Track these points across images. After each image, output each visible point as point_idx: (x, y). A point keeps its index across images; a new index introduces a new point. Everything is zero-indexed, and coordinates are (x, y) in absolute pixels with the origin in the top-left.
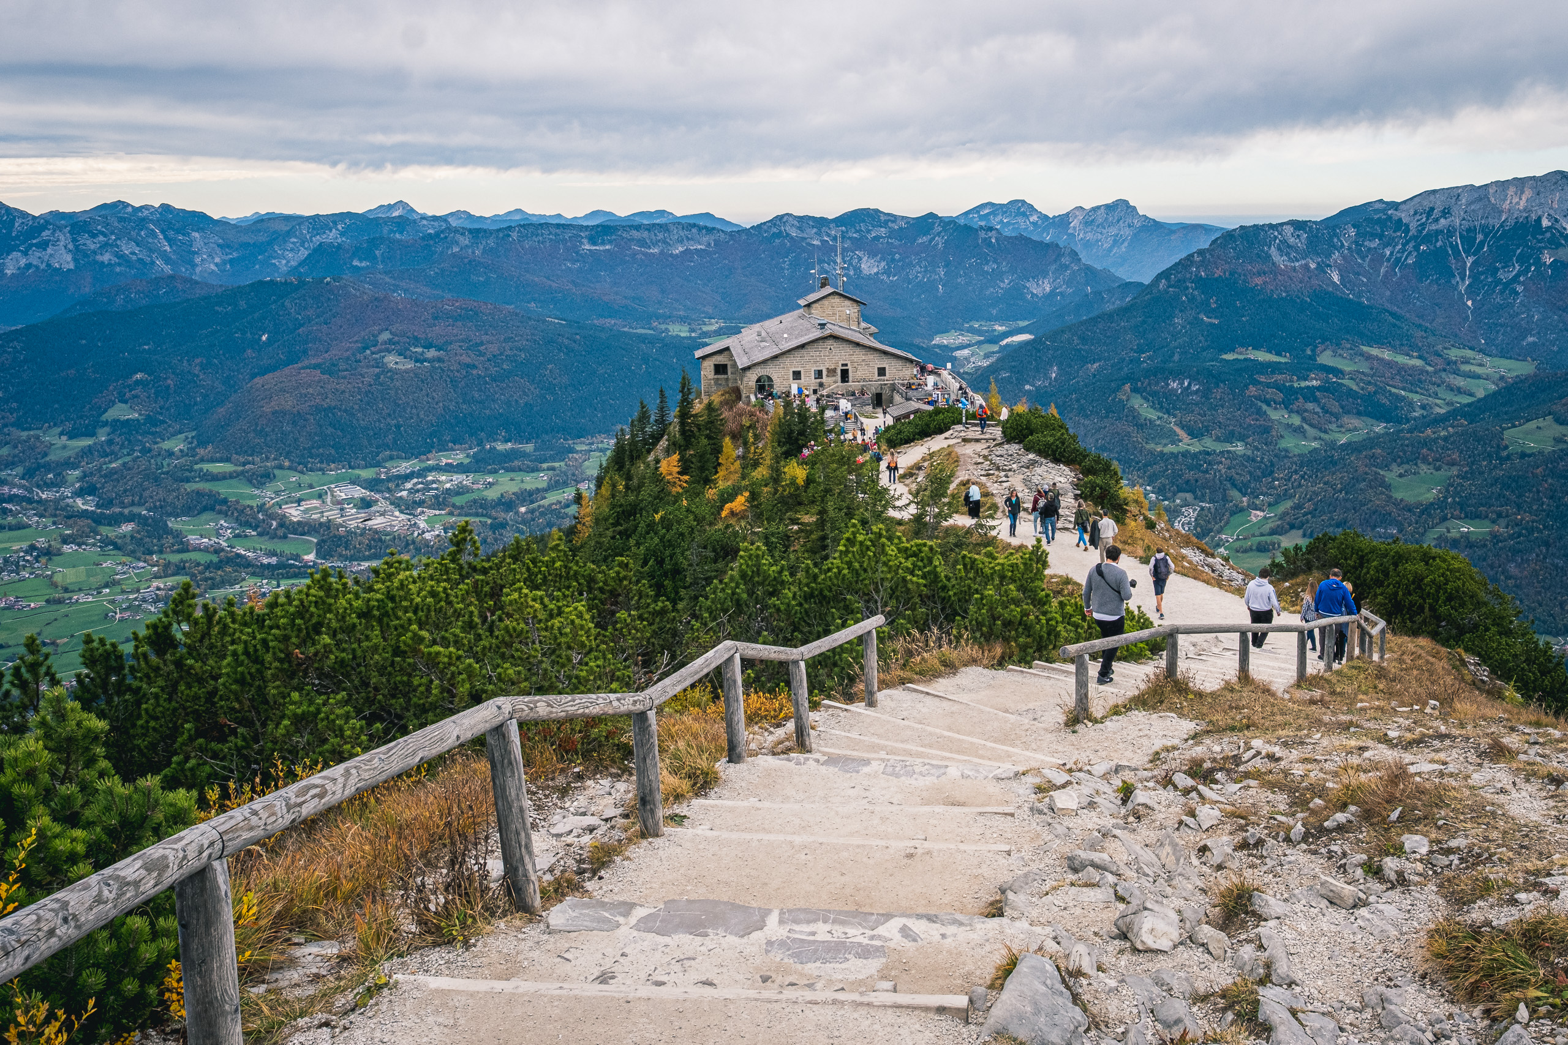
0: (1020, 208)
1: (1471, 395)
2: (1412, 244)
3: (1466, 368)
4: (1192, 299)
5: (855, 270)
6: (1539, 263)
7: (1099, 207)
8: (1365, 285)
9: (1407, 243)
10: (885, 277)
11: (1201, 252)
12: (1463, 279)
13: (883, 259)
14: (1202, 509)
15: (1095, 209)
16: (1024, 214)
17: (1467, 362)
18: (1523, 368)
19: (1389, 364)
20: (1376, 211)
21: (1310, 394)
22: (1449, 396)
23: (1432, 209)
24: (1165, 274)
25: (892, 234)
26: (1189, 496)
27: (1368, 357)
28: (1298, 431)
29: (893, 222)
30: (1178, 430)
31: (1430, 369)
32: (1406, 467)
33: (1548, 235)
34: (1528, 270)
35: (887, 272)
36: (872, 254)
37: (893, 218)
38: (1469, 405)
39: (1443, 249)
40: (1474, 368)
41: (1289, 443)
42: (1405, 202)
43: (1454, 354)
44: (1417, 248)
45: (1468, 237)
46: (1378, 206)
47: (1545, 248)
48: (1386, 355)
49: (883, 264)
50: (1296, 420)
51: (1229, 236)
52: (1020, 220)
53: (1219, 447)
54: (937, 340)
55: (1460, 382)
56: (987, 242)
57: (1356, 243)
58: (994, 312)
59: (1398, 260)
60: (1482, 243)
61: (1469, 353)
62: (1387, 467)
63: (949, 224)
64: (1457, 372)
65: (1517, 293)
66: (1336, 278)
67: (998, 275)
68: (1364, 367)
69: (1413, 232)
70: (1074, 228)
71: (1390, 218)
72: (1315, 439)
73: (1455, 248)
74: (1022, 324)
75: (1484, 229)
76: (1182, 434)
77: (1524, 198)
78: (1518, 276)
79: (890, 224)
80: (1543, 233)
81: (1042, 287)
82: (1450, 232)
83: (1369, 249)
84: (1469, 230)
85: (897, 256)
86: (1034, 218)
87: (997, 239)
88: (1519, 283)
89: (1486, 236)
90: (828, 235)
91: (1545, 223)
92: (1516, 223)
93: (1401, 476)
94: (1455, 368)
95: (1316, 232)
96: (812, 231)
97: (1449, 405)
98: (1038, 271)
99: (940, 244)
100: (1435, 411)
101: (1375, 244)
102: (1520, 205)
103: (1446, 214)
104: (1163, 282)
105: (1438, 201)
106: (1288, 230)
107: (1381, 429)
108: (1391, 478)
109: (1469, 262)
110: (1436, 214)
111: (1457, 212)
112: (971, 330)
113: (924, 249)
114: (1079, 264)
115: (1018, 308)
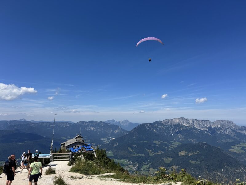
1: (174, 147)
4: (136, 133)
5: (90, 129)
6: (181, 129)
8: (159, 132)
12: (171, 131)
14: (138, 165)
17: (173, 142)
18: (181, 144)
19: (163, 143)
20: (159, 122)
21: (152, 147)
22: (171, 147)
25: (96, 124)
26: (137, 163)
28: (151, 152)
31: (168, 143)
32: (166, 158)
33: (181, 126)
35: (95, 129)
36: (93, 127)
37: (96, 122)
38: (174, 149)
39: (168, 128)
40: (174, 144)
41: (150, 154)
42: (163, 121)
43: (171, 141)
44: (165, 127)
45: (171, 125)
51: (141, 125)
53: (140, 155)
54: (101, 139)
55: (172, 146)
57: (157, 126)
58: (109, 135)
59: (163, 129)
63: (103, 123)
64: (172, 144)
65: (178, 134)
66: (155, 131)
67: (110, 130)
68: (159, 143)
69: (164, 125)
70: (121, 123)
71: (161, 123)
72: (154, 154)
73: (170, 127)
74: (113, 137)
76: (135, 153)
85: (96, 127)
87: (110, 125)
89: (173, 125)
90: (87, 124)
91: (181, 124)
92: (177, 124)
94: (171, 143)
95: (152, 125)
96: (85, 124)
97: (171, 149)
98: (116, 129)
99: (102, 125)
100: (169, 150)
101: (159, 126)
102: (177, 121)
103: (168, 122)
104: (132, 131)
105: (167, 121)
106: (148, 124)
107: (162, 152)
108: (164, 159)
109: (172, 129)
110: (167, 122)
111: (170, 122)
112: (106, 138)
113: (100, 126)
114: (121, 128)
115: (113, 134)
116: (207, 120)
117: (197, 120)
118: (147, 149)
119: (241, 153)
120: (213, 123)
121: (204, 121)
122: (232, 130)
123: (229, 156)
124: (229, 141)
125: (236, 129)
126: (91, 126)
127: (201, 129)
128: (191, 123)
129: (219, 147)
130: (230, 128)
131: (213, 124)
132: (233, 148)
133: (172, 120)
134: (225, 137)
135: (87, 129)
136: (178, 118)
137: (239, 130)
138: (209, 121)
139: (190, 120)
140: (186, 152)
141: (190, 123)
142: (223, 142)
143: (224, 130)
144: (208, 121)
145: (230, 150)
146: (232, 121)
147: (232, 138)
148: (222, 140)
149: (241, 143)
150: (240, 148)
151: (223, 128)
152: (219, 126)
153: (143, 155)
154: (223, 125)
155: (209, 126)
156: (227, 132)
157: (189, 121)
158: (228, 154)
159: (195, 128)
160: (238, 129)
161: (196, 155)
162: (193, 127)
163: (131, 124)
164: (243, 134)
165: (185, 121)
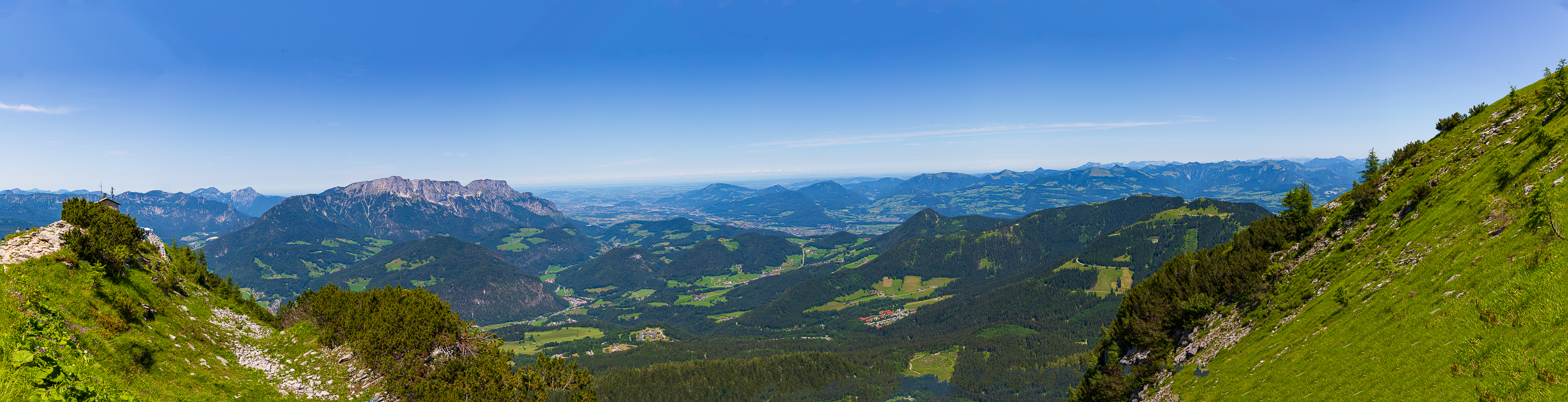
0: (213, 190)
1: (374, 253)
2: (350, 201)
3: (370, 243)
4: (276, 223)
5: (152, 212)
6: (391, 207)
7: (241, 190)
8: (335, 216)
9: (348, 201)
10: (163, 215)
11: (278, 206)
12: (367, 213)
13: (163, 209)
14: (282, 299)
15: (240, 191)
16: (214, 193)
17: (371, 241)
18: (390, 242)
19: (346, 243)
20: (337, 191)
21: (319, 256)
22: (366, 253)
23: (355, 189)
24: (266, 214)
25: (167, 200)
26: (278, 295)
27: (338, 241)
28: (316, 269)
29: (168, 195)
30: (272, 271)
31: (359, 245)
32: (354, 279)
33: (392, 197)
34: (387, 209)
35: (164, 213)
36: (159, 206)
37: (166, 194)
38: (373, 256)
39: (360, 203)
40: (373, 243)
41: (313, 274)
42: (346, 187)
43: (367, 239)
44: (351, 203)
45: (368, 199)
46: (337, 189)
47: (392, 202)
48: (344, 240)
49: (163, 211)
50: (315, 265)
51: (288, 200)
52: (213, 195)
53: (288, 276)
54: (184, 239)
55: (370, 249)
56: (201, 203)
57: (331, 201)
58: (204, 229)
59: (346, 207)
60: (372, 200)
61: (372, 238)
62: (348, 280)
63: (187, 195)
64: (368, 245)
65: (385, 217)
66: (325, 215)
67: (206, 215)
68: (337, 245)
69: (350, 197)
70: (233, 198)
71: (342, 193)
72: (322, 272)
73: (364, 202)
74: (214, 233)
75: (372, 195)
76: (274, 272)
77: (384, 185)
78: (385, 211)
79: (166, 196)
80: (391, 197)
81: (222, 219)
82: (362, 198)
83: (336, 204)
84: (367, 197)
85: (168, 208)
86: (218, 194)
87: (205, 202)
88: (385, 214)
89: (373, 198)
90: (143, 200)
91: (391, 193)
92: (382, 193)
93: (353, 283)
94: (367, 243)
95: (318, 199)
96: (137, 198)
97: (367, 256)
98: (220, 213)
99: (184, 203)
100: (363, 259)
101: (338, 202)
102: (383, 188)
103: (360, 191)
104: (265, 217)
105: (358, 187)
106: (309, 197)
107: (345, 267)
108: (350, 283)
109: (369, 207)
110: (357, 191)
111: (364, 190)
112: (195, 235)
113: (178, 205)
114: (235, 210)
115: (212, 227)
116: (452, 182)
117: (431, 183)
118: (303, 261)
119: (520, 250)
120: (466, 187)
121: (446, 183)
122: (505, 202)
123: (498, 259)
124: (499, 226)
125: (512, 200)
126: (154, 204)
127: (440, 203)
128: (417, 191)
129: (476, 243)
130: (502, 198)
131: (466, 190)
132: (506, 243)
133: (369, 183)
134: (489, 219)
135: (146, 213)
136: (386, 179)
137: (518, 201)
138: (457, 182)
139: (413, 183)
140: (405, 262)
141: (415, 190)
142: (485, 230)
143: (489, 203)
144: (454, 182)
145: (499, 247)
146: (505, 182)
147: (504, 220)
148: (484, 227)
149: (521, 229)
150: (519, 240)
151: (486, 197)
152: (479, 193)
153: (295, 277)
154: (488, 192)
155: (457, 195)
156: (494, 206)
157: (411, 183)
158: (495, 256)
159: (424, 202)
160: (515, 199)
161: (426, 265)
162: (420, 200)
163: (261, 198)
164: (525, 209)
165: (403, 187)
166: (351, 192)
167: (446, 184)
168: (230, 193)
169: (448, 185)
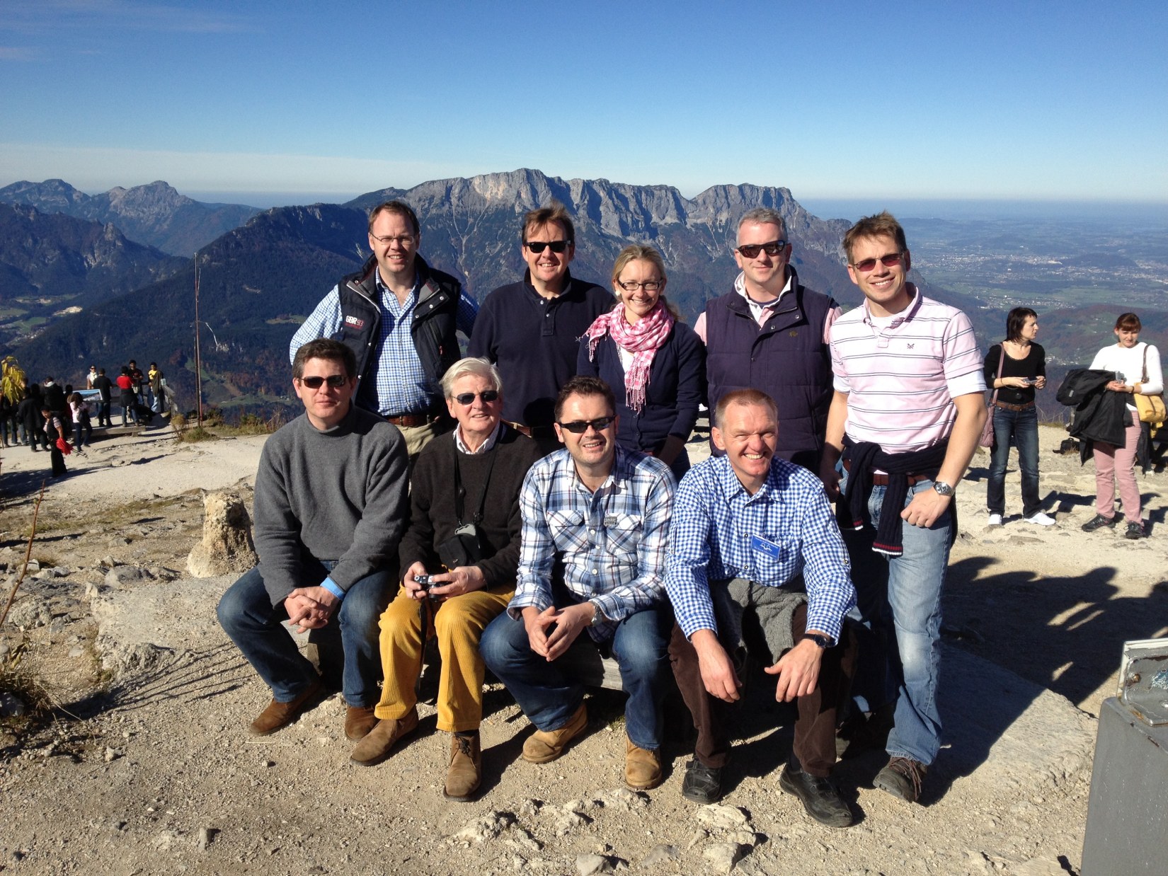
4: (234, 272)
11: (240, 231)
12: (461, 255)
15: (135, 189)
16: (61, 193)
23: (433, 197)
24: (207, 250)
30: (230, 387)
39: (444, 229)
42: (411, 190)
45: (462, 219)
46: (387, 193)
51: (263, 217)
56: (24, 220)
60: (472, 224)
70: (115, 207)
73: (452, 229)
75: (474, 213)
76: (235, 392)
77: (501, 189)
78: (500, 251)
81: (90, 263)
82: (450, 217)
84: (462, 215)
86: (72, 197)
89: (475, 219)
91: (518, 209)
92: (497, 209)
102: (498, 194)
103: (445, 200)
104: (205, 259)
105: (438, 190)
106: (316, 212)
109: (465, 240)
110: (437, 200)
111: (453, 200)
112: (15, 305)
114: (123, 238)
115: (63, 283)
116: (661, 188)
120: (694, 201)
121: (649, 192)
125: (800, 235)
127: (629, 238)
131: (693, 207)
133: (466, 183)
136: (507, 174)
137: (816, 238)
138: (674, 189)
139: (573, 186)
144: (667, 189)
146: (789, 191)
152: (724, 216)
153: (286, 399)
155: (671, 219)
159: (593, 234)
160: (810, 233)
165: (544, 194)
166: (422, 203)
167: (647, 192)
168: (107, 194)
169: (653, 195)
